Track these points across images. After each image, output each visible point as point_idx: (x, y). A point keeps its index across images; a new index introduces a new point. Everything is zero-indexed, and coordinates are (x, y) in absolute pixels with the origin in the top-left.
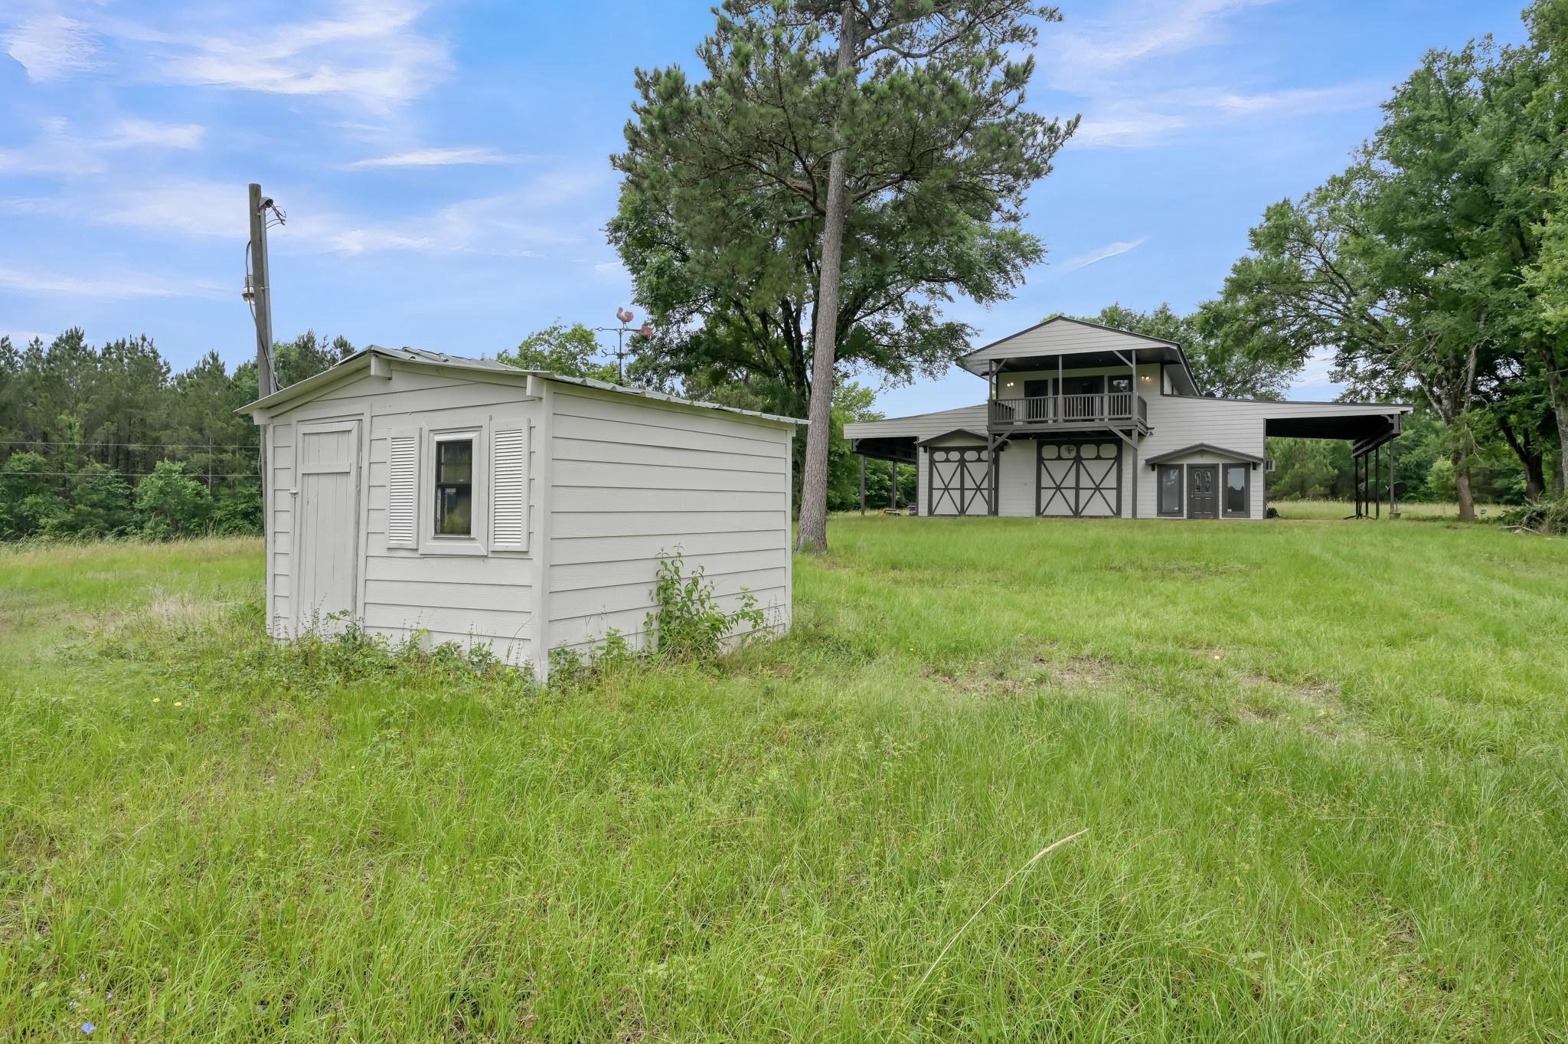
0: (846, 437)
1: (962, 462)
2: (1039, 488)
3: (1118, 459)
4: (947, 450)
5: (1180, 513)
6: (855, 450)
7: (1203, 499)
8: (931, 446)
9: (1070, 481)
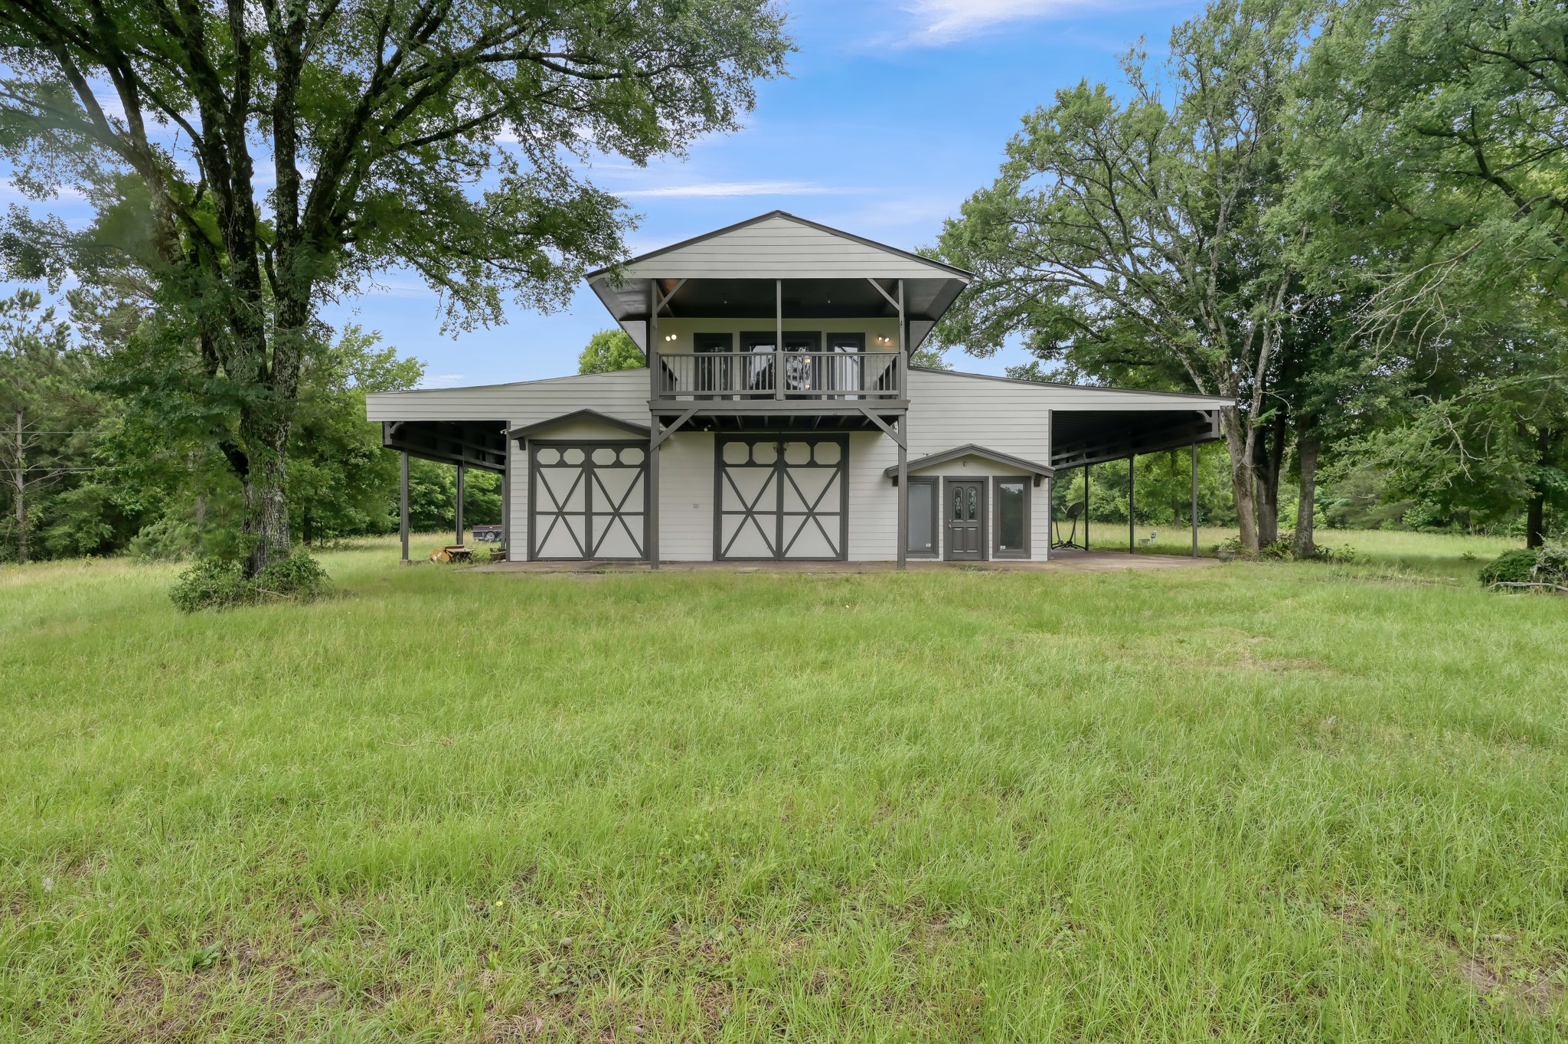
0: (371, 417)
1: (588, 468)
2: (718, 513)
3: (843, 467)
4: (562, 446)
5: (934, 550)
6: (389, 441)
7: (965, 530)
8: (533, 439)
9: (768, 502)
